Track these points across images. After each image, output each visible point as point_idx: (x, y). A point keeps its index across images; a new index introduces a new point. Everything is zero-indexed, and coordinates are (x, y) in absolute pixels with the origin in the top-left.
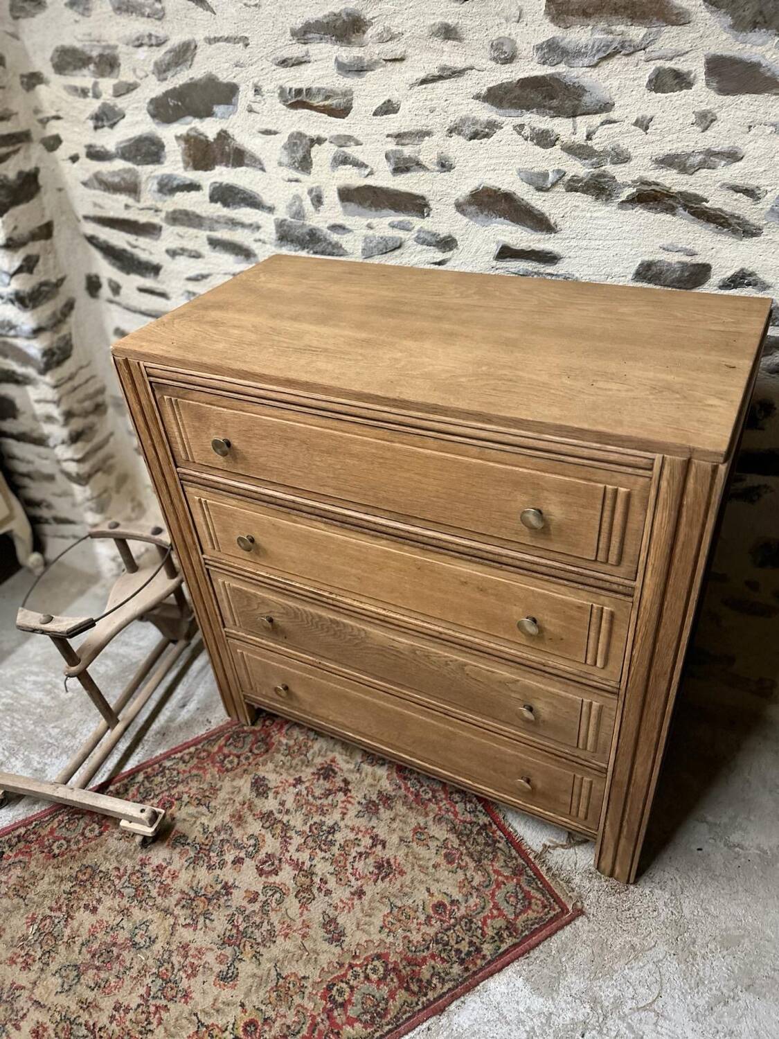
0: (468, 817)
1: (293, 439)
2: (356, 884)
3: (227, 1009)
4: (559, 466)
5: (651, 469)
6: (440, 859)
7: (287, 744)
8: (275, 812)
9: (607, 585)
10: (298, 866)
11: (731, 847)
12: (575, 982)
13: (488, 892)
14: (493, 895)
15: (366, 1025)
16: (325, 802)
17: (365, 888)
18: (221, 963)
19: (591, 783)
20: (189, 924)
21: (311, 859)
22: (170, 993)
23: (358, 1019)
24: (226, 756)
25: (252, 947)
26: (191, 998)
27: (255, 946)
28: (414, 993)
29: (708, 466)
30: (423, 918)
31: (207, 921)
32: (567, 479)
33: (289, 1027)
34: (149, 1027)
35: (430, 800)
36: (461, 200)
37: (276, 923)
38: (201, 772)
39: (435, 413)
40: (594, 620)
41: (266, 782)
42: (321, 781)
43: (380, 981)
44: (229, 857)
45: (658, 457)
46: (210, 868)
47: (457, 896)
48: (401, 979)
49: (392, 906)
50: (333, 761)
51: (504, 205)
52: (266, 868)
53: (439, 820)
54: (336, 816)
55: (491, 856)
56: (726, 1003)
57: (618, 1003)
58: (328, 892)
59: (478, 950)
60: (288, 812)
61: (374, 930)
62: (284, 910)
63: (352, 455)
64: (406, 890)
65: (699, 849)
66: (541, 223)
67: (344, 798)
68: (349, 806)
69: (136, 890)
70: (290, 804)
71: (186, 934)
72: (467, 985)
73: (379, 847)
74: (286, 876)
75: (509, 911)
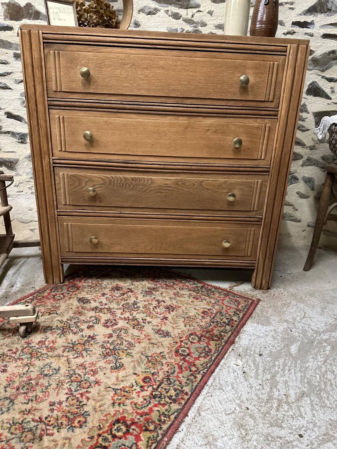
0: (194, 286)
1: (127, 64)
2: (161, 316)
3: (127, 378)
5: (286, 51)
6: (192, 299)
7: (88, 285)
8: (99, 306)
10: (126, 319)
11: (289, 274)
12: (274, 319)
13: (220, 303)
14: (223, 303)
15: (205, 357)
16: (124, 297)
17: (166, 316)
18: (109, 363)
19: (255, 230)
20: (77, 357)
21: (131, 315)
22: (86, 386)
23: (199, 357)
24: (54, 296)
25: (123, 352)
26: (101, 382)
27: (125, 351)
28: (216, 340)
30: (200, 318)
31: (88, 352)
33: (167, 372)
34: (81, 404)
35: (173, 285)
37: (130, 340)
38: (43, 303)
40: (262, 133)
41: (86, 298)
42: (117, 292)
43: (199, 341)
44: (84, 327)
46: (75, 333)
47: (209, 307)
48: (207, 338)
49: (184, 318)
50: (117, 285)
52: (108, 324)
53: (182, 289)
55: (212, 294)
57: (294, 319)
58: (149, 323)
59: (232, 320)
60: (106, 304)
61: (182, 327)
62: (131, 335)
63: (159, 68)
64: (186, 311)
65: (281, 277)
67: (132, 294)
68: (137, 295)
69: (31, 354)
70: (104, 301)
72: (237, 330)
73: (162, 303)
75: (233, 306)
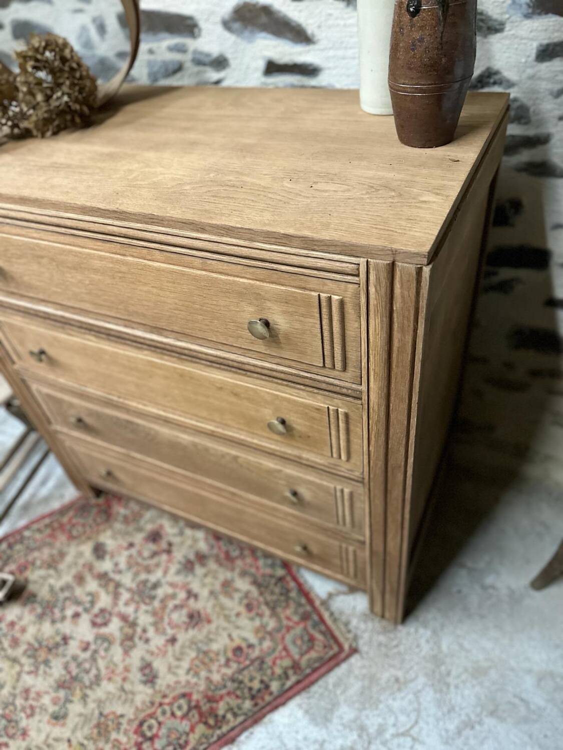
0: (268, 571)
1: (42, 257)
3: (56, 745)
4: (275, 276)
5: (358, 275)
6: (242, 609)
7: (124, 514)
9: (337, 389)
11: (484, 588)
13: (278, 636)
14: (283, 638)
17: (177, 636)
18: (55, 704)
19: (355, 552)
20: (32, 671)
22: (11, 732)
24: (74, 526)
25: (81, 690)
26: (28, 735)
27: (84, 689)
28: (209, 727)
29: (412, 269)
30: (223, 661)
31: (47, 668)
32: (282, 288)
35: (237, 558)
36: (227, 17)
37: (103, 668)
38: (53, 540)
39: (152, 223)
40: (332, 420)
42: (150, 545)
43: (184, 717)
44: (69, 612)
45: (362, 261)
46: (53, 622)
47: (253, 640)
48: (201, 715)
49: (199, 650)
50: (161, 527)
51: (264, 19)
52: (99, 620)
53: (244, 574)
54: (159, 574)
55: (284, 604)
56: (473, 728)
57: (381, 730)
58: (147, 640)
59: (267, 687)
60: (120, 572)
61: (181, 672)
62: (110, 657)
63: (96, 271)
64: (212, 636)
65: (459, 592)
66: (300, 35)
67: (167, 558)
68: (170, 565)
71: (28, 680)
74: (114, 627)
75: (295, 651)
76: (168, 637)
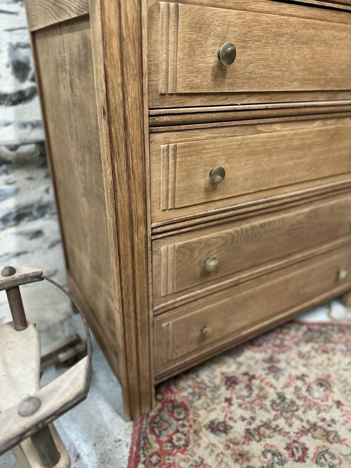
2: (330, 403)
7: (190, 394)
8: (248, 427)
10: (304, 432)
16: (256, 392)
17: (335, 399)
21: (302, 420)
24: (170, 441)
35: (282, 342)
41: (216, 422)
42: (237, 387)
50: (223, 374)
54: (271, 391)
55: (329, 336)
58: (333, 421)
67: (259, 381)
68: (267, 380)
73: (306, 379)
74: (311, 443)
76: (335, 406)
